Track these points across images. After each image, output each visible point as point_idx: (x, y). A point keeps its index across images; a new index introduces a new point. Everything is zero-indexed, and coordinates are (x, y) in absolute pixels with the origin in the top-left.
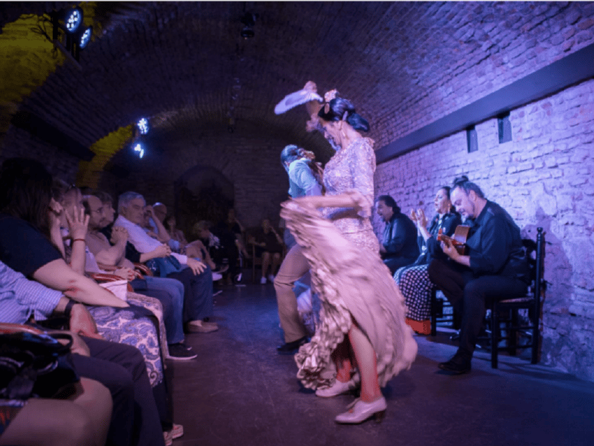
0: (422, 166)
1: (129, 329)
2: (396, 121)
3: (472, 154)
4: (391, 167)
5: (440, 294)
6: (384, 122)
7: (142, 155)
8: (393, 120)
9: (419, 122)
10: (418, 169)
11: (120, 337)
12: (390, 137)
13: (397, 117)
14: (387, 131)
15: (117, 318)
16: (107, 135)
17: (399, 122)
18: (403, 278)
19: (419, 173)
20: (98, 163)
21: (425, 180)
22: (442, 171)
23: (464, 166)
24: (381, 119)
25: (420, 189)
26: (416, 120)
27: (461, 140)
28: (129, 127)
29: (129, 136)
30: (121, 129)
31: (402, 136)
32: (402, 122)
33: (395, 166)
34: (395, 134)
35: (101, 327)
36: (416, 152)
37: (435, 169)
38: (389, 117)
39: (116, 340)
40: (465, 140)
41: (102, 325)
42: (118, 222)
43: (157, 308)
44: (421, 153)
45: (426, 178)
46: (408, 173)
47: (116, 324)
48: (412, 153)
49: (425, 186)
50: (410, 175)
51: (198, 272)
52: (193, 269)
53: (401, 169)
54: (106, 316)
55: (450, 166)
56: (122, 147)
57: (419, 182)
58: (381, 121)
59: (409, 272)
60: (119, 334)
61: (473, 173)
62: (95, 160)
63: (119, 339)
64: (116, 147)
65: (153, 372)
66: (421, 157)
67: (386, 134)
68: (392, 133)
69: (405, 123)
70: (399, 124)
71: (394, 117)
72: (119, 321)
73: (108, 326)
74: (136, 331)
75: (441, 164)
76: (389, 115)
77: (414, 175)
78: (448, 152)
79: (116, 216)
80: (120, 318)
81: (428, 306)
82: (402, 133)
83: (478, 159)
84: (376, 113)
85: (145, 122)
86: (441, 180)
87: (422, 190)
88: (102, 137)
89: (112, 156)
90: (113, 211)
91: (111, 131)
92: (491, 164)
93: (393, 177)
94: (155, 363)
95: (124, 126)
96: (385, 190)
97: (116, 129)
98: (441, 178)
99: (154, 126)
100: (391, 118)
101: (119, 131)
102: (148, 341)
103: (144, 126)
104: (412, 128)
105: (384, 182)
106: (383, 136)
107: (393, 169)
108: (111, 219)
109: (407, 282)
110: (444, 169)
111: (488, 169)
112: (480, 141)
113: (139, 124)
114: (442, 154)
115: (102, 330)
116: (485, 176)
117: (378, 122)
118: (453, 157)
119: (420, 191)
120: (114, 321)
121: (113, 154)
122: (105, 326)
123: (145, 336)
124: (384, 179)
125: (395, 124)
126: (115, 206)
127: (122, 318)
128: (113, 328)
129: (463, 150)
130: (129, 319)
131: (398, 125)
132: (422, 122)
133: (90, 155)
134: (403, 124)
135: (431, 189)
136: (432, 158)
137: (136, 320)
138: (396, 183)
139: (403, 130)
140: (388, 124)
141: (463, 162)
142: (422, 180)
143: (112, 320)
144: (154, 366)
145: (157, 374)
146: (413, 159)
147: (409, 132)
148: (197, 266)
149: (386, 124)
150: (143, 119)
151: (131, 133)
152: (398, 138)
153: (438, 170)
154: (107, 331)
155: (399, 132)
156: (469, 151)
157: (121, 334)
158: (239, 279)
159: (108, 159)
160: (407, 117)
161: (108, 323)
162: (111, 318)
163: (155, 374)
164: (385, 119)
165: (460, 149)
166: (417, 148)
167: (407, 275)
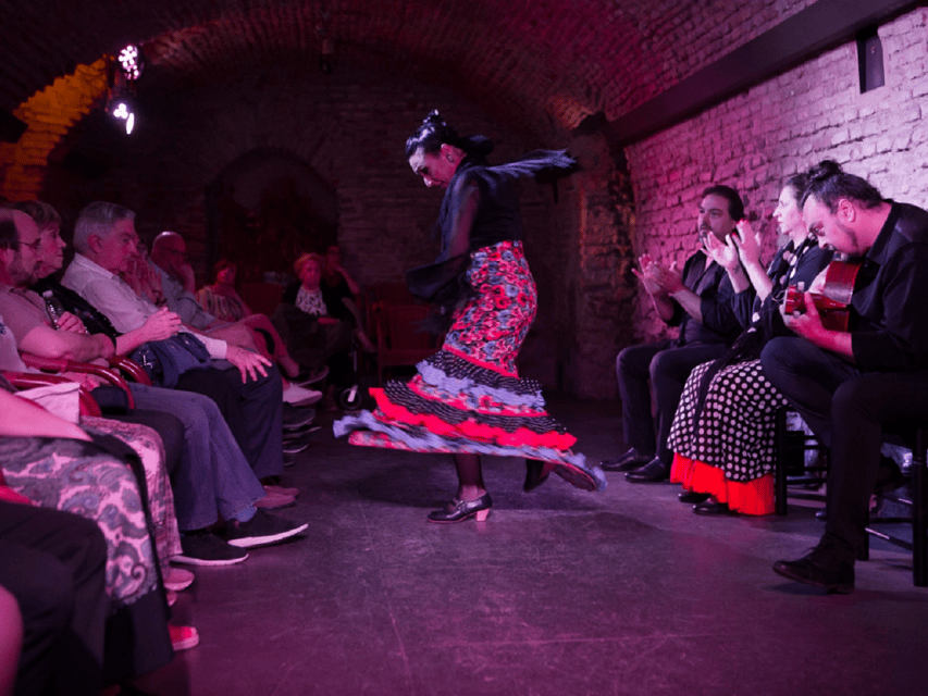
0: (755, 131)
1: (77, 476)
2: (694, 27)
3: (870, 94)
4: (684, 137)
5: (797, 423)
6: (667, 33)
7: (129, 128)
8: (688, 25)
9: (746, 26)
10: (746, 138)
11: (58, 496)
12: (682, 67)
13: (696, 20)
14: (675, 54)
15: (50, 455)
16: (51, 84)
17: (700, 29)
18: (713, 392)
19: (749, 148)
20: (35, 148)
21: (762, 163)
22: (800, 140)
23: (852, 125)
24: (658, 27)
25: (749, 183)
26: (740, 24)
27: (843, 63)
28: (99, 64)
29: (100, 84)
30: (81, 68)
31: (709, 61)
32: (709, 30)
33: (693, 135)
34: (692, 60)
35: (16, 475)
36: (740, 98)
37: (784, 135)
38: (677, 21)
39: (49, 503)
40: (854, 64)
41: (19, 471)
42: (74, 269)
43: (147, 445)
44: (753, 100)
45: (765, 158)
46: (723, 149)
47: (46, 468)
48: (731, 103)
49: (761, 178)
50: (728, 153)
51: (253, 374)
52: (242, 368)
53: (707, 140)
54: (24, 453)
55: (819, 126)
56: (86, 111)
57: (748, 169)
58: (661, 31)
59: (725, 378)
60: (54, 487)
61: (874, 139)
62: (27, 141)
63: (58, 500)
64: (74, 112)
65: (137, 564)
66: (753, 108)
67: (673, 61)
68: (685, 58)
69: (715, 31)
70: (703, 34)
71: (689, 18)
72: (54, 463)
73: (31, 472)
74: (92, 481)
75: (799, 122)
76: (677, 15)
77: (738, 152)
78: (815, 94)
79: (68, 256)
80: (55, 455)
81: (770, 451)
82: (707, 56)
83: (885, 105)
84: (648, 13)
85: (135, 54)
86: (799, 161)
87: (756, 187)
88: (42, 89)
89: (65, 132)
90: (61, 243)
91: (61, 75)
92: (915, 115)
93: (690, 161)
94: (142, 545)
95: (88, 63)
96: (671, 190)
97: (71, 72)
98: (798, 155)
99: (156, 62)
100: (683, 23)
101: (77, 73)
102: (123, 498)
103: (132, 62)
104: (731, 42)
105: (670, 172)
106: (666, 66)
107: (689, 140)
108: (58, 262)
109: (722, 399)
110: (806, 135)
111: (910, 126)
112: (889, 64)
113: (121, 59)
114: (802, 100)
115: (18, 481)
116: (902, 144)
117: (653, 33)
118: (826, 104)
119: (751, 189)
120: (41, 462)
121: (66, 127)
122: (25, 473)
123: (115, 487)
124: (671, 165)
125: (690, 36)
126: (67, 234)
127: (59, 455)
128: (42, 476)
129: (850, 85)
130: (74, 457)
131: (698, 38)
132: (754, 27)
133: (16, 130)
134: (709, 35)
135: (776, 182)
136: (777, 111)
137: (89, 459)
138: (696, 174)
139: (709, 49)
140: (677, 38)
141: (850, 116)
142: (756, 162)
143: (37, 459)
144: (140, 553)
145: (147, 570)
146: (734, 116)
147: (724, 52)
148: (252, 363)
149: (671, 37)
150: (130, 48)
151: (104, 77)
152: (699, 67)
153: (792, 139)
154: (30, 483)
155: (701, 55)
156: (863, 89)
157: (61, 487)
158: (351, 398)
159: (56, 139)
160: (720, 17)
161: (30, 466)
162: (35, 455)
163: (139, 569)
164: (668, 26)
165: (843, 85)
166: (743, 89)
167: (721, 384)
